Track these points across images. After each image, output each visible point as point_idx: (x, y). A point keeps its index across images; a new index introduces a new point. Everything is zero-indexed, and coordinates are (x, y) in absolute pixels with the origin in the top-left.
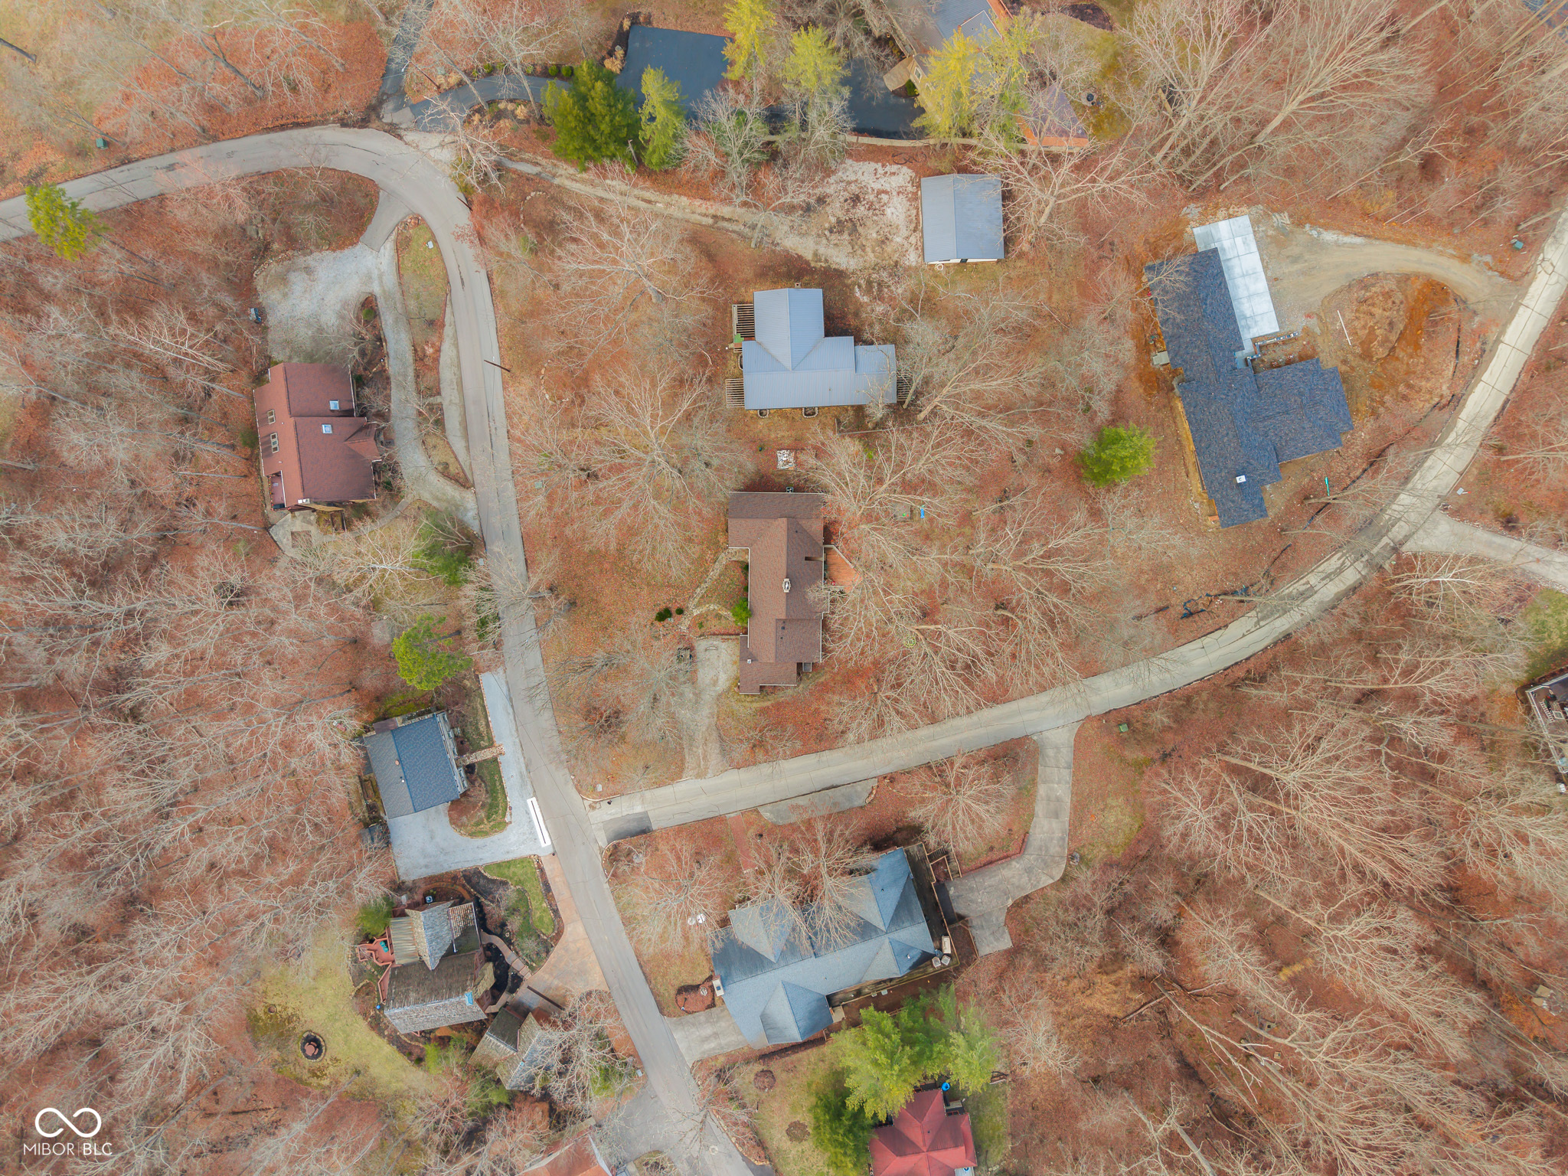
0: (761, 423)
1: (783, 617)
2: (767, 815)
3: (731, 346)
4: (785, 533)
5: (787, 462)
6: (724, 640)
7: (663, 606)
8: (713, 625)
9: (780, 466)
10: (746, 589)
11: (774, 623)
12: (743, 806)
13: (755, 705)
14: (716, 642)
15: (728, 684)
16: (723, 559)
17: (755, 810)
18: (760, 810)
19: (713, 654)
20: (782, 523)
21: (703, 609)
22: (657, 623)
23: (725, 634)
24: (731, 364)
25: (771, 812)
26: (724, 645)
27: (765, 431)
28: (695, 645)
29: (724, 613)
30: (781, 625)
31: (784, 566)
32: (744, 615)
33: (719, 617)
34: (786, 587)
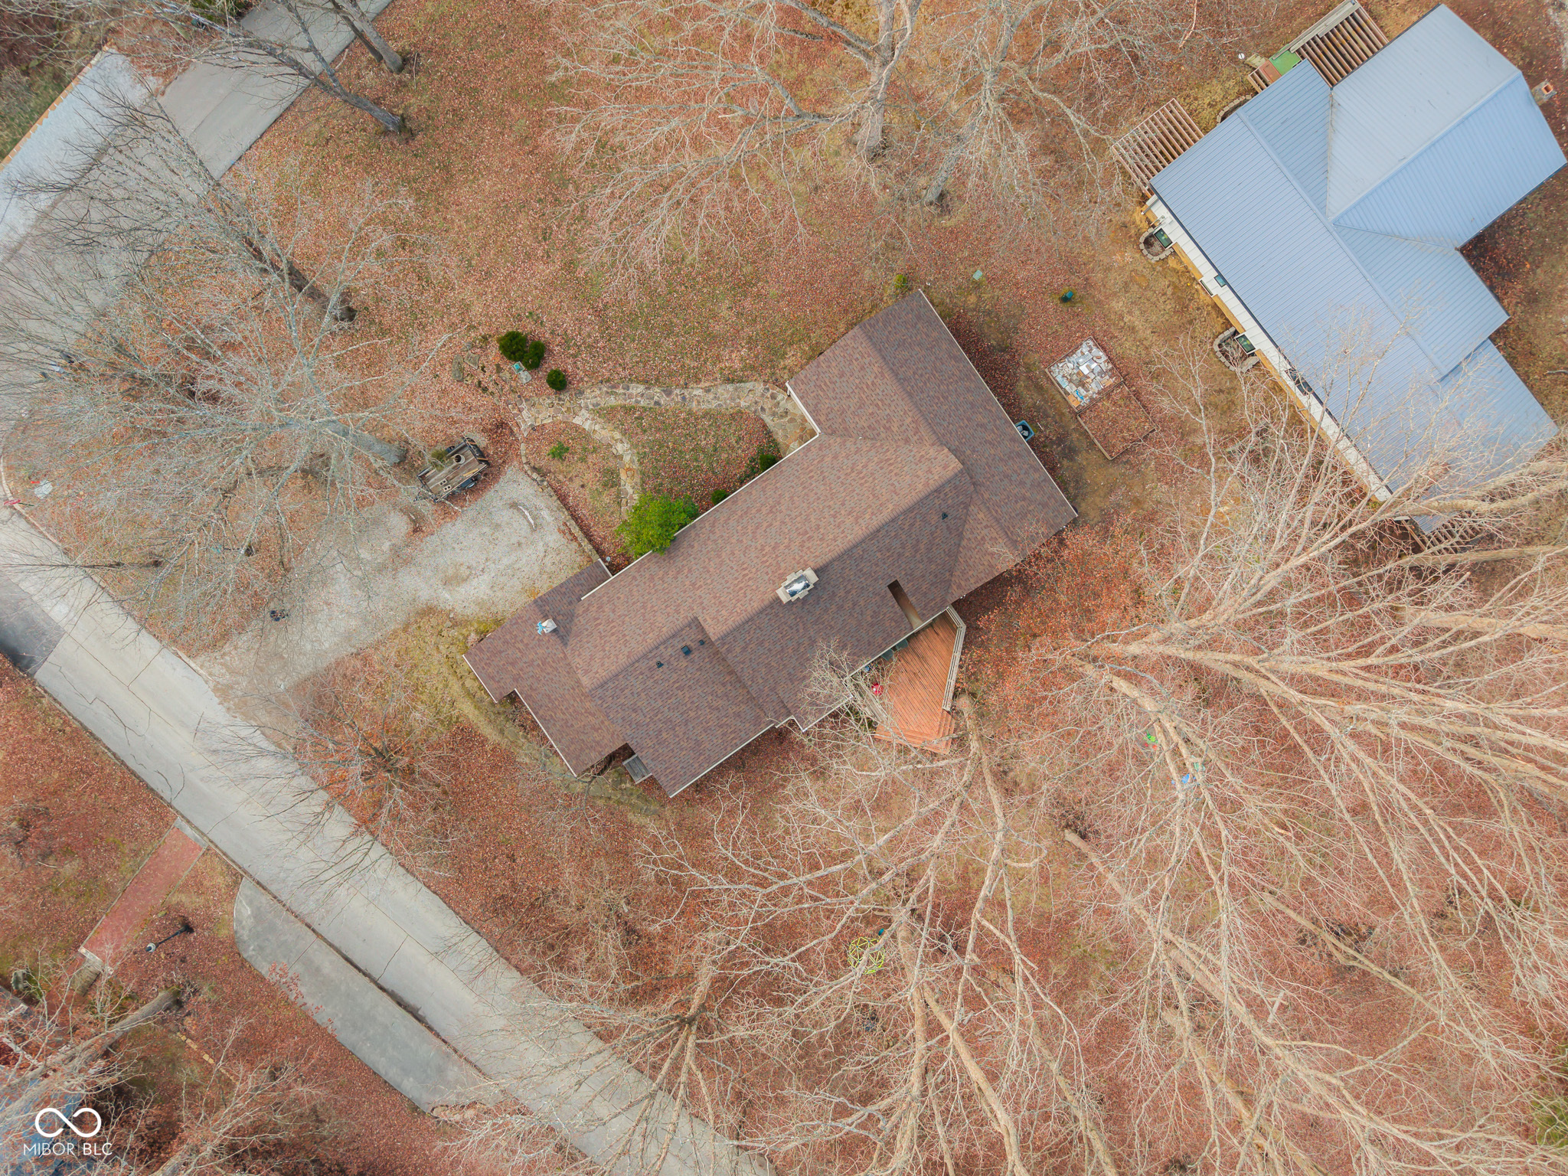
0: (1128, 256)
1: (714, 631)
2: (244, 910)
3: (1258, 61)
4: (920, 489)
5: (1082, 383)
6: (565, 531)
7: (544, 334)
8: (582, 482)
9: (1061, 373)
10: (719, 496)
11: (681, 620)
12: (224, 839)
13: (467, 710)
14: (550, 515)
15: (472, 610)
16: (751, 395)
17: (237, 875)
18: (246, 888)
19: (517, 526)
20: (942, 465)
21: (602, 432)
22: (494, 351)
23: (580, 524)
24: (1215, 91)
25: (258, 916)
26: (553, 538)
27: (1115, 280)
28: (510, 472)
29: (629, 485)
30: (690, 639)
31: (841, 545)
32: (651, 533)
33: (610, 479)
34: (794, 586)
